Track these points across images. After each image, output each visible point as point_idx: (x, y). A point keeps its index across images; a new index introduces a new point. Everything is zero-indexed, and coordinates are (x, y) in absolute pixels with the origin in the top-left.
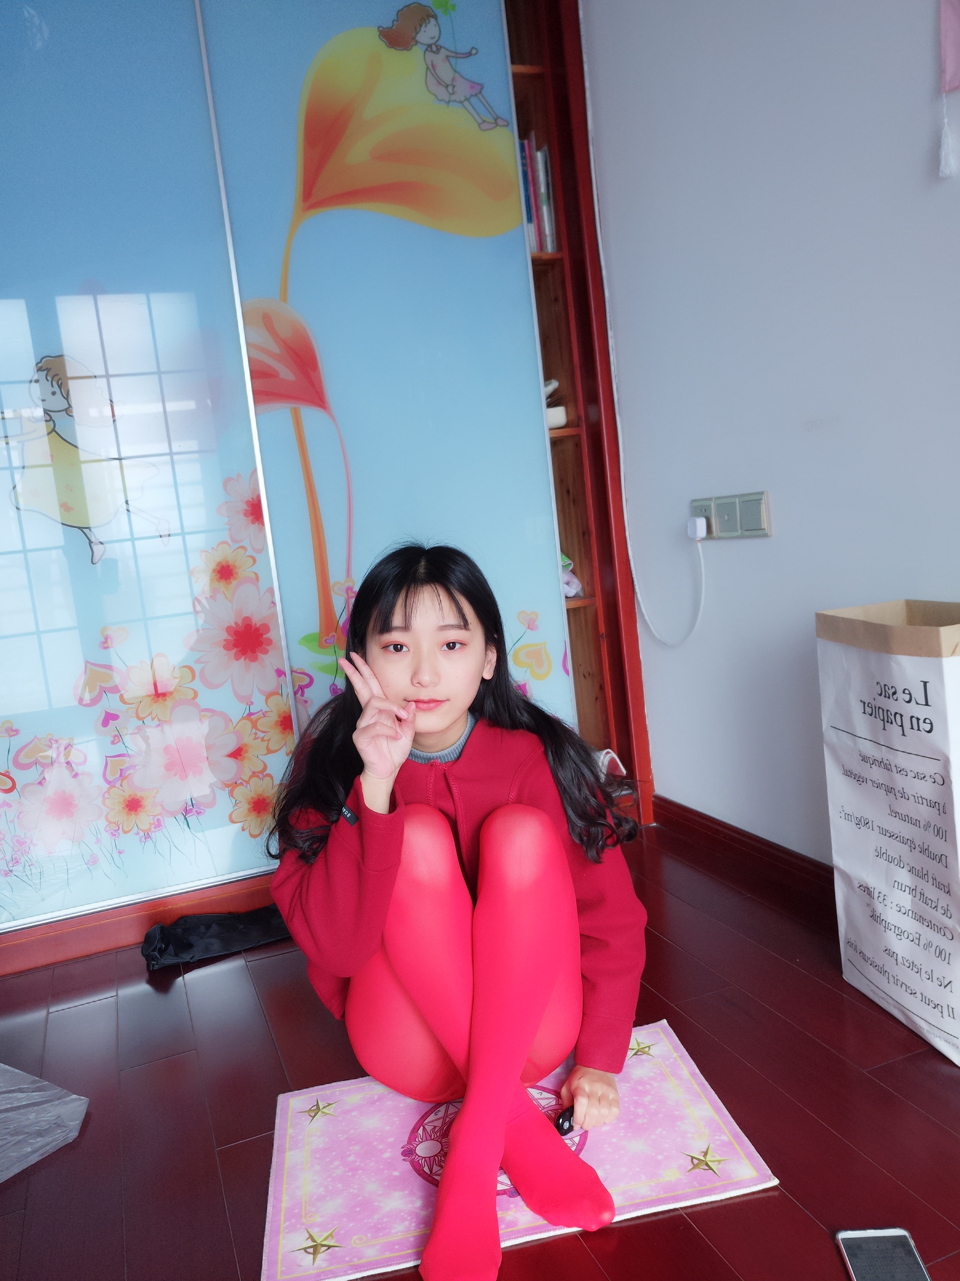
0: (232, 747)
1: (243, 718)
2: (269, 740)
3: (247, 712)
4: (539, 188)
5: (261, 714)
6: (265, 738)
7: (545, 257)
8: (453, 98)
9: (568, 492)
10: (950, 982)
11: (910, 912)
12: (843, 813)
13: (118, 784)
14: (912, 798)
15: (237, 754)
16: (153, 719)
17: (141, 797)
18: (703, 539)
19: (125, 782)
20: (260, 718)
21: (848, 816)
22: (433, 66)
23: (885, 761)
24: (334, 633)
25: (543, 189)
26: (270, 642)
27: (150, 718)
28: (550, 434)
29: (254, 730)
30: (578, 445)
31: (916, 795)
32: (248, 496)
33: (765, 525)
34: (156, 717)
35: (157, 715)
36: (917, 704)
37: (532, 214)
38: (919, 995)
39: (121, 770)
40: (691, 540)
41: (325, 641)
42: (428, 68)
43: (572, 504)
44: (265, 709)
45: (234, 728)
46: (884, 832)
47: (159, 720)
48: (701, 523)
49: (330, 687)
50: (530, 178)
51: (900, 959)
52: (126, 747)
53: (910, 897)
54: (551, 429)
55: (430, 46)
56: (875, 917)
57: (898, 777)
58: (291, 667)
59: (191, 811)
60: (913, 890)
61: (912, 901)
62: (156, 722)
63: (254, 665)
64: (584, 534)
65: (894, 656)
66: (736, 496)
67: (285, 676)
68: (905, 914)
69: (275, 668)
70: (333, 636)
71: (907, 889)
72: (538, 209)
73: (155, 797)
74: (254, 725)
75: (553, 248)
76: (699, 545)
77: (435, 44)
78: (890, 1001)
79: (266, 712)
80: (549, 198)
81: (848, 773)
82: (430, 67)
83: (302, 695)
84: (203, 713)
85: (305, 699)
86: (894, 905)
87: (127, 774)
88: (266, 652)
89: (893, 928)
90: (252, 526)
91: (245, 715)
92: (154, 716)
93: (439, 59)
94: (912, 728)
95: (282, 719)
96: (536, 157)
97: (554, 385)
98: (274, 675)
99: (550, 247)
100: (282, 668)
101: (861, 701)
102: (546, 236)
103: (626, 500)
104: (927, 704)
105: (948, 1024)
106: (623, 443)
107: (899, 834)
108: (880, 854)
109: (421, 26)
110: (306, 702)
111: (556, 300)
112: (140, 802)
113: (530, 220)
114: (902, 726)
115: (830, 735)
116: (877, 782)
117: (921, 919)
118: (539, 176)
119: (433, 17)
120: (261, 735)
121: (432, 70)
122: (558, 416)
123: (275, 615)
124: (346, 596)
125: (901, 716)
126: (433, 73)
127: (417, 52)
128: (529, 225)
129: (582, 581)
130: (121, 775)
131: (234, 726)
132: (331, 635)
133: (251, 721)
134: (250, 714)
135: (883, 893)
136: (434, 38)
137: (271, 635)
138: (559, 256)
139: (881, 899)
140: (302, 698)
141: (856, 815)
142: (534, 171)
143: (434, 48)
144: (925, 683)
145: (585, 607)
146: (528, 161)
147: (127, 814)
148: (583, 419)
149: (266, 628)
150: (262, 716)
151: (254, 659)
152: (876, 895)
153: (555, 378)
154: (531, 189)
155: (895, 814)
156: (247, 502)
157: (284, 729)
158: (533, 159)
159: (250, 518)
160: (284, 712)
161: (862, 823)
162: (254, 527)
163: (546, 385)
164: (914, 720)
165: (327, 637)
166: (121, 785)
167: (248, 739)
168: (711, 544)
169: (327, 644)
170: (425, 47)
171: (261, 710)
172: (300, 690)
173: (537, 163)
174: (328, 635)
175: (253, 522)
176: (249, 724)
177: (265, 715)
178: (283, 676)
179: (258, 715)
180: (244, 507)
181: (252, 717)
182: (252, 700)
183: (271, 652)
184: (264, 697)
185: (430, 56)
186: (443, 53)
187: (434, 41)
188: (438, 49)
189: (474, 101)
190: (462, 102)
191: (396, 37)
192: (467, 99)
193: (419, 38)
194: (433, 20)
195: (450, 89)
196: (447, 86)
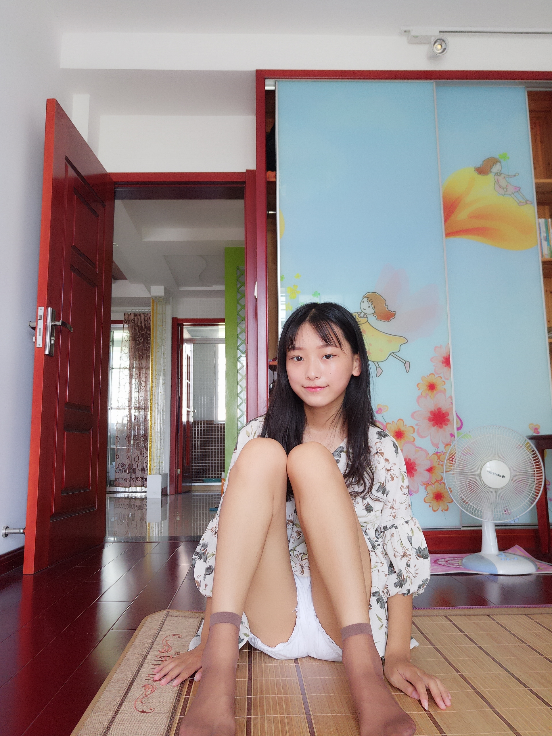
0: (428, 466)
1: (434, 454)
3: (436, 451)
5: (442, 453)
8: (506, 193)
15: (430, 470)
20: (441, 455)
22: (498, 181)
26: (448, 420)
29: (438, 460)
32: (445, 355)
42: (495, 182)
44: (444, 451)
45: (430, 458)
55: (497, 173)
63: (441, 430)
69: (450, 433)
74: (439, 458)
79: (444, 453)
88: (446, 425)
90: (445, 368)
93: (501, 178)
98: (449, 436)
100: (453, 434)
109: (493, 166)
119: (499, 162)
121: (498, 183)
123: (452, 409)
127: (491, 176)
133: (437, 455)
134: (437, 453)
137: (450, 417)
143: (499, 174)
149: (447, 414)
151: (441, 427)
156: (444, 358)
159: (445, 364)
167: (435, 464)
170: (494, 174)
171: (442, 451)
175: (446, 366)
176: (436, 457)
177: (444, 454)
178: (453, 437)
179: (440, 453)
180: (442, 359)
181: (438, 454)
182: (439, 446)
183: (449, 425)
184: (444, 446)
185: (497, 177)
186: (502, 176)
187: (499, 171)
188: (501, 174)
189: (516, 194)
190: (510, 195)
191: (482, 171)
192: (513, 194)
193: (492, 170)
194: (499, 163)
195: (505, 190)
196: (504, 189)
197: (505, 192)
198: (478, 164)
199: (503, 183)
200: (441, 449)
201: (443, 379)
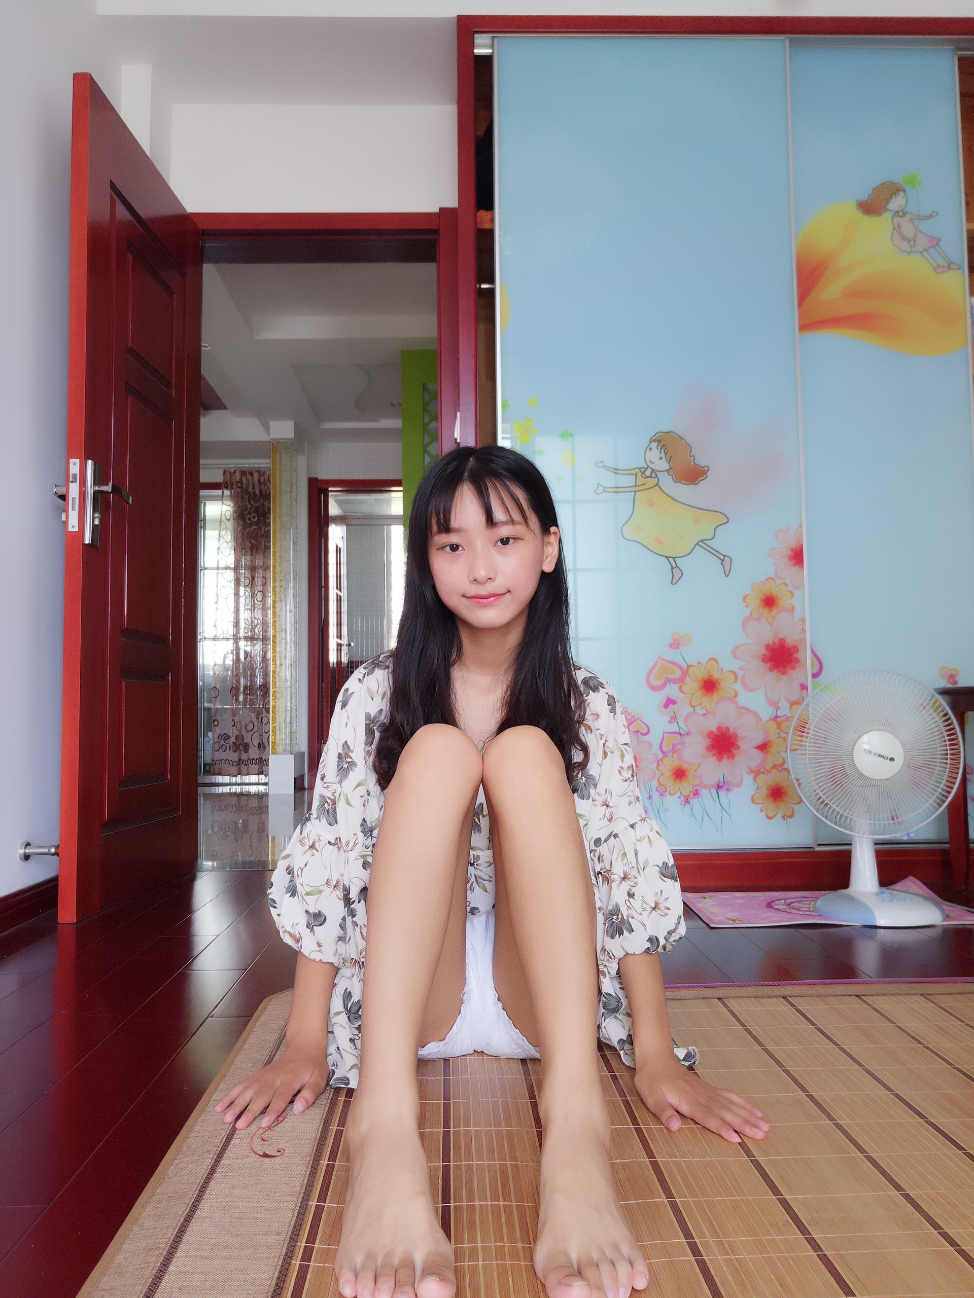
0: (759, 741)
1: (771, 719)
3: (774, 714)
5: (785, 718)
8: (913, 249)
13: (670, 755)
15: (763, 747)
17: (686, 768)
19: (675, 754)
20: (784, 721)
22: (899, 226)
26: (798, 661)
27: (699, 707)
32: (793, 544)
39: (674, 745)
42: (894, 228)
44: (789, 714)
45: (764, 725)
47: (706, 710)
52: (679, 727)
55: (898, 212)
59: (722, 787)
63: (784, 677)
67: (808, 690)
69: (800, 683)
73: (696, 770)
74: (779, 726)
77: (902, 210)
79: (789, 717)
82: (897, 228)
87: (677, 748)
88: (794, 668)
90: (794, 567)
91: (772, 717)
93: (904, 222)
98: (799, 688)
100: (805, 683)
109: (891, 198)
112: (685, 772)
119: (902, 191)
123: (804, 640)
126: (899, 231)
127: (886, 218)
130: (672, 749)
133: (776, 722)
134: (777, 717)
136: (901, 206)
137: (800, 655)
143: (901, 213)
147: (675, 780)
149: (795, 649)
151: (784, 673)
156: (793, 550)
159: (793, 562)
162: (796, 569)
166: (672, 757)
167: (772, 737)
170: (893, 213)
171: (785, 715)
176: (775, 726)
177: (788, 719)
178: (805, 690)
179: (782, 718)
180: (790, 553)
181: (779, 720)
182: (779, 706)
183: (798, 669)
184: (788, 705)
185: (896, 219)
186: (908, 217)
187: (901, 208)
188: (905, 214)
189: (932, 251)
190: (921, 253)
191: (870, 208)
192: (926, 250)
193: (889, 206)
194: (901, 194)
195: (912, 243)
196: (909, 241)
197: (911, 247)
198: (864, 194)
199: (908, 230)
200: (784, 710)
201: (790, 588)
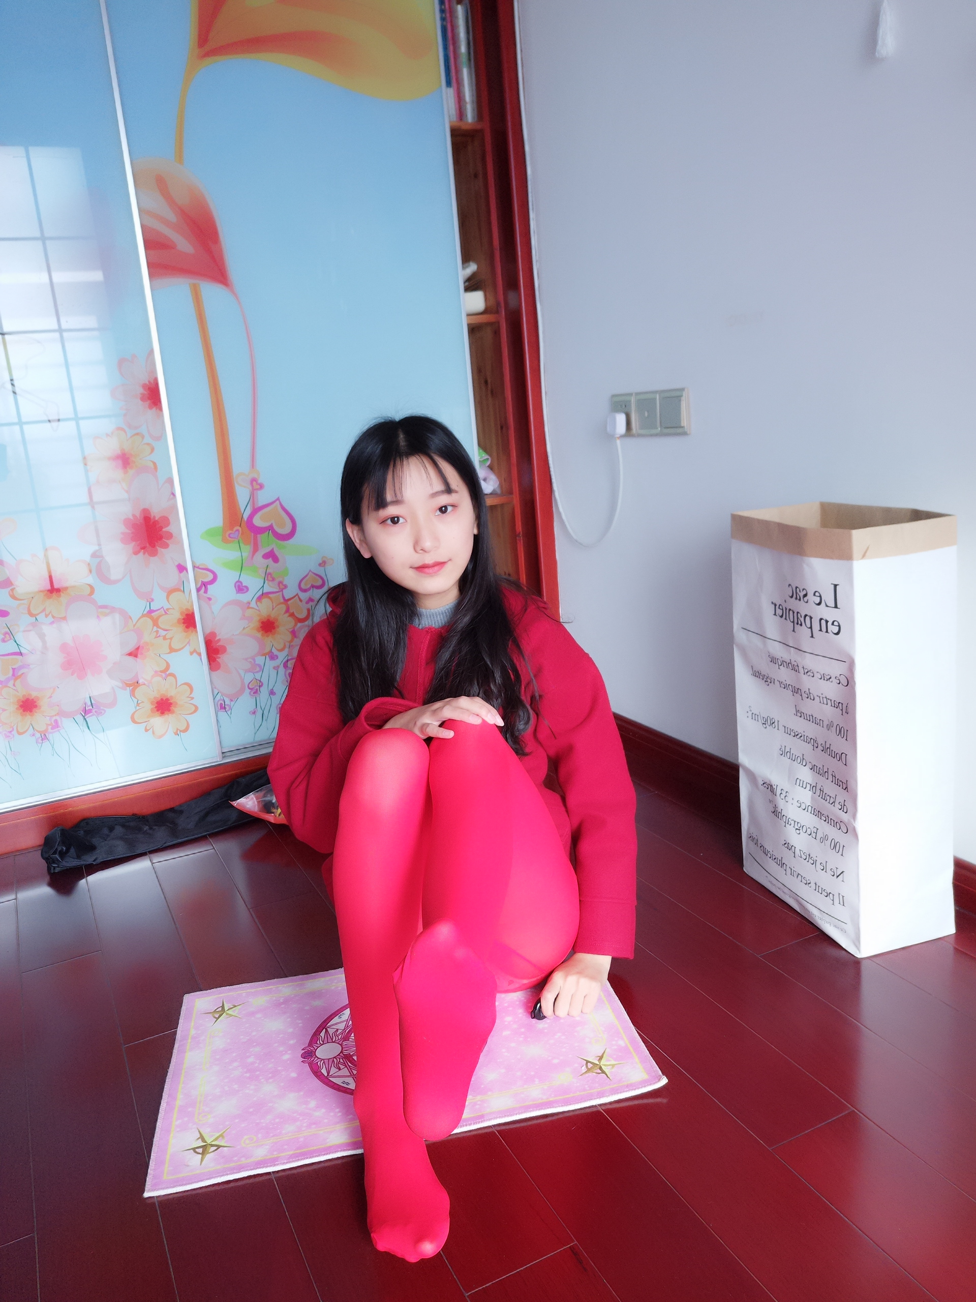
0: (131, 647)
1: (143, 616)
2: (171, 639)
3: (148, 609)
4: (459, 47)
5: (162, 612)
6: (167, 637)
7: (464, 127)
9: (486, 382)
10: (842, 872)
11: (810, 808)
12: (750, 713)
13: (10, 684)
14: (817, 699)
15: (136, 653)
16: (47, 616)
17: (38, 698)
18: (622, 436)
19: (18, 682)
20: (160, 616)
21: (755, 717)
23: (793, 663)
24: (238, 528)
25: (463, 49)
26: (170, 536)
27: (43, 614)
28: (467, 320)
29: (155, 629)
30: (497, 333)
31: (824, 696)
32: (145, 379)
33: (684, 423)
34: (49, 614)
35: (51, 612)
36: (827, 606)
37: (452, 78)
38: (813, 885)
39: (14, 669)
40: (610, 437)
41: (229, 536)
43: (490, 395)
44: (166, 606)
45: (134, 626)
46: (788, 731)
47: (53, 617)
48: (621, 419)
49: (235, 584)
50: (449, 34)
51: (797, 852)
52: (17, 644)
53: (811, 793)
54: (468, 315)
56: (776, 813)
57: (805, 678)
58: (193, 562)
59: (90, 711)
60: (813, 788)
61: (812, 798)
62: (50, 619)
63: (154, 560)
64: (502, 428)
65: (806, 559)
66: (655, 392)
67: (187, 571)
68: (804, 809)
69: (177, 563)
70: (238, 530)
71: (808, 786)
72: (458, 71)
73: (51, 697)
74: (155, 623)
75: (473, 118)
76: (618, 442)
78: (786, 890)
79: (168, 609)
80: (469, 60)
81: (757, 674)
83: (206, 592)
84: (100, 610)
85: (208, 596)
86: (795, 802)
87: (20, 673)
88: (166, 546)
89: (793, 822)
90: (149, 410)
91: (145, 612)
92: (47, 613)
94: (821, 630)
95: (184, 616)
96: (456, 11)
97: (472, 268)
98: (176, 571)
99: (470, 115)
100: (183, 564)
101: (772, 603)
102: (466, 103)
103: (546, 393)
104: (836, 607)
105: (839, 911)
106: (544, 332)
107: (803, 734)
108: (783, 753)
110: (210, 599)
111: (476, 176)
112: (35, 702)
113: (449, 84)
114: (811, 628)
115: (740, 636)
116: (785, 683)
117: (819, 814)
118: (459, 34)
120: (162, 633)
122: (476, 301)
123: (174, 508)
124: (251, 488)
125: (811, 618)
128: (449, 89)
129: (499, 476)
130: (13, 675)
131: (134, 623)
132: (235, 529)
133: (152, 618)
134: (151, 611)
135: (785, 790)
137: (171, 529)
138: (479, 127)
139: (783, 796)
140: (205, 595)
141: (763, 715)
142: (454, 27)
144: (835, 586)
145: (502, 505)
146: (448, 15)
147: (22, 715)
148: (503, 305)
149: (166, 521)
150: (164, 613)
151: (154, 554)
152: (778, 792)
153: (475, 260)
154: (451, 48)
155: (799, 713)
156: (144, 386)
157: (187, 627)
158: (452, 13)
159: (148, 402)
160: (187, 609)
161: (769, 722)
162: (151, 413)
163: (464, 268)
164: (823, 622)
165: (231, 532)
166: (14, 685)
167: (148, 637)
168: (630, 441)
169: (230, 539)
171: (162, 607)
172: (204, 587)
173: (457, 17)
174: (231, 528)
175: (150, 408)
176: (150, 621)
178: (185, 571)
179: (159, 611)
180: (140, 390)
181: (153, 614)
182: (152, 597)
183: (172, 547)
184: (165, 594)
200: (160, 601)
201: (147, 439)
